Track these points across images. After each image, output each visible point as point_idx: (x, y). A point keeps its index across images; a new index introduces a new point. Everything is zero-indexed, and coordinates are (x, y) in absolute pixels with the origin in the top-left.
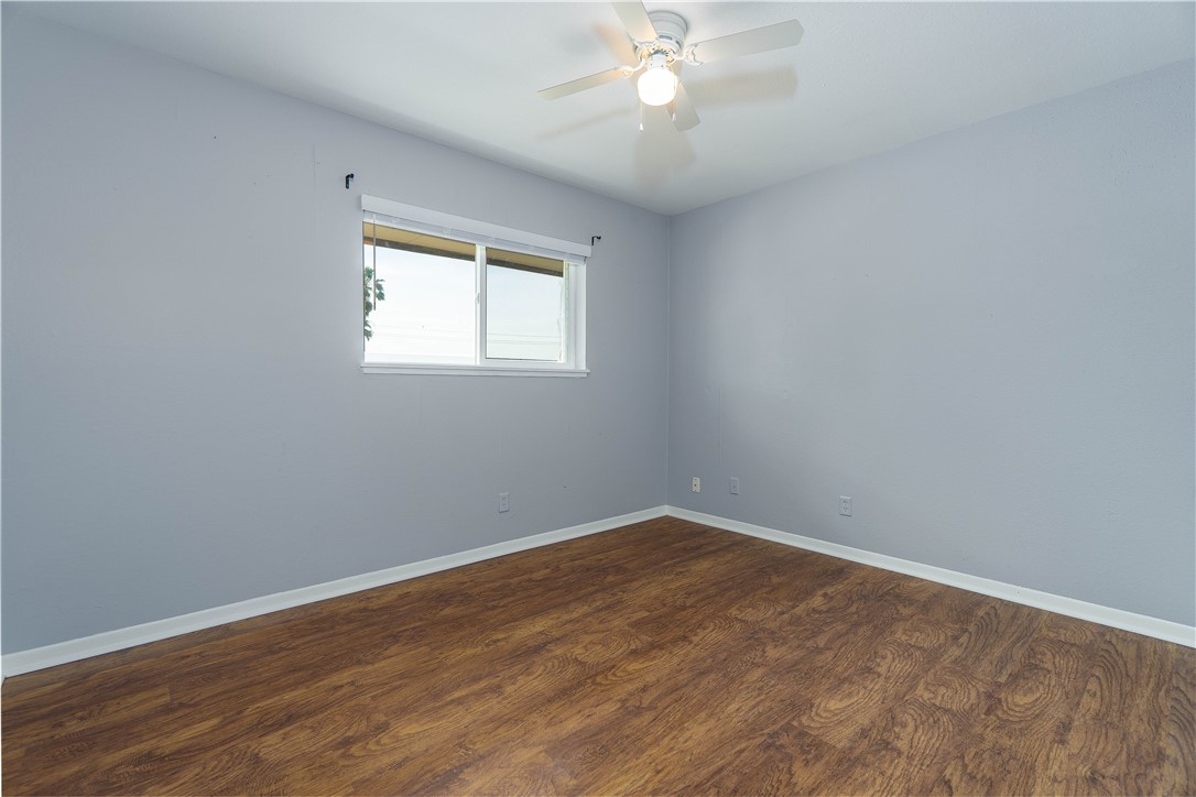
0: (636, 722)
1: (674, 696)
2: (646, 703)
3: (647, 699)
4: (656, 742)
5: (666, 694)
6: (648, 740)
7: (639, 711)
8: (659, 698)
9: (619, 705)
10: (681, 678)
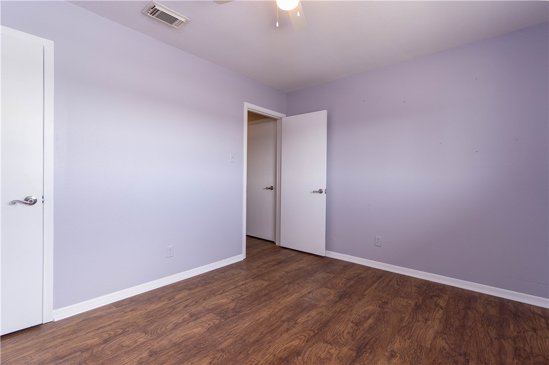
0: (289, 316)
1: (273, 327)
2: (286, 323)
3: (285, 325)
4: (280, 310)
5: (277, 328)
6: (283, 310)
7: (288, 320)
8: (280, 326)
9: (298, 322)
10: (269, 338)
